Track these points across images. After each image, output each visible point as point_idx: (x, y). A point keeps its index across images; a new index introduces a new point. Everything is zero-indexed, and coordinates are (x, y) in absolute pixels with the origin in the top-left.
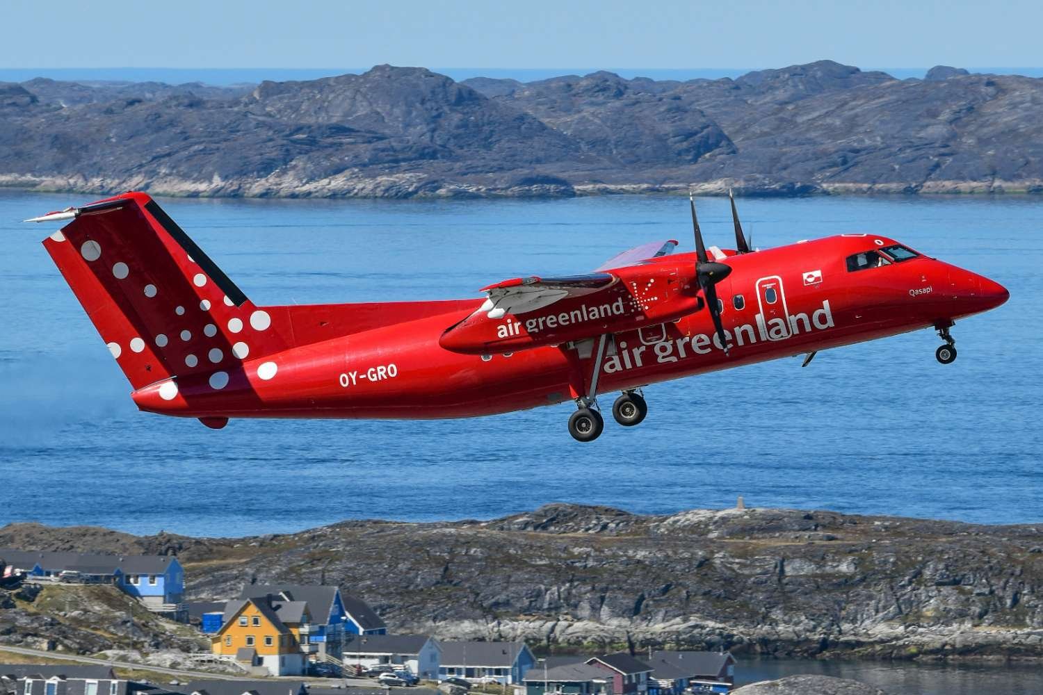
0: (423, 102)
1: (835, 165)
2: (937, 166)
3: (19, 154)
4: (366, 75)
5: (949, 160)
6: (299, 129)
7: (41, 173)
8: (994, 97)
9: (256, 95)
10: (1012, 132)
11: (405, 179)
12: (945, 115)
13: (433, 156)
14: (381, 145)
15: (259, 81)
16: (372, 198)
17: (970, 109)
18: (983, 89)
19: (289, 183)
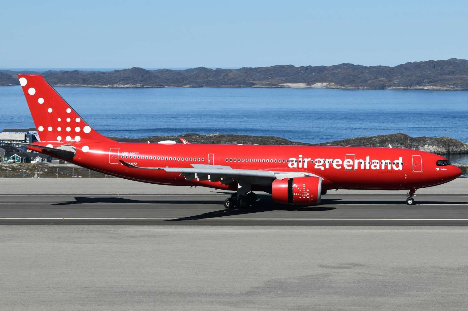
0: (141, 73)
1: (206, 83)
2: (222, 83)
3: (77, 81)
4: (131, 69)
5: (224, 82)
6: (121, 77)
7: (81, 84)
8: (230, 72)
9: (114, 72)
10: (233, 78)
11: (139, 85)
12: (222, 75)
13: (143, 81)
14: (134, 80)
15: (114, 70)
16: (133, 88)
17: (226, 74)
18: (228, 71)
19: (120, 86)
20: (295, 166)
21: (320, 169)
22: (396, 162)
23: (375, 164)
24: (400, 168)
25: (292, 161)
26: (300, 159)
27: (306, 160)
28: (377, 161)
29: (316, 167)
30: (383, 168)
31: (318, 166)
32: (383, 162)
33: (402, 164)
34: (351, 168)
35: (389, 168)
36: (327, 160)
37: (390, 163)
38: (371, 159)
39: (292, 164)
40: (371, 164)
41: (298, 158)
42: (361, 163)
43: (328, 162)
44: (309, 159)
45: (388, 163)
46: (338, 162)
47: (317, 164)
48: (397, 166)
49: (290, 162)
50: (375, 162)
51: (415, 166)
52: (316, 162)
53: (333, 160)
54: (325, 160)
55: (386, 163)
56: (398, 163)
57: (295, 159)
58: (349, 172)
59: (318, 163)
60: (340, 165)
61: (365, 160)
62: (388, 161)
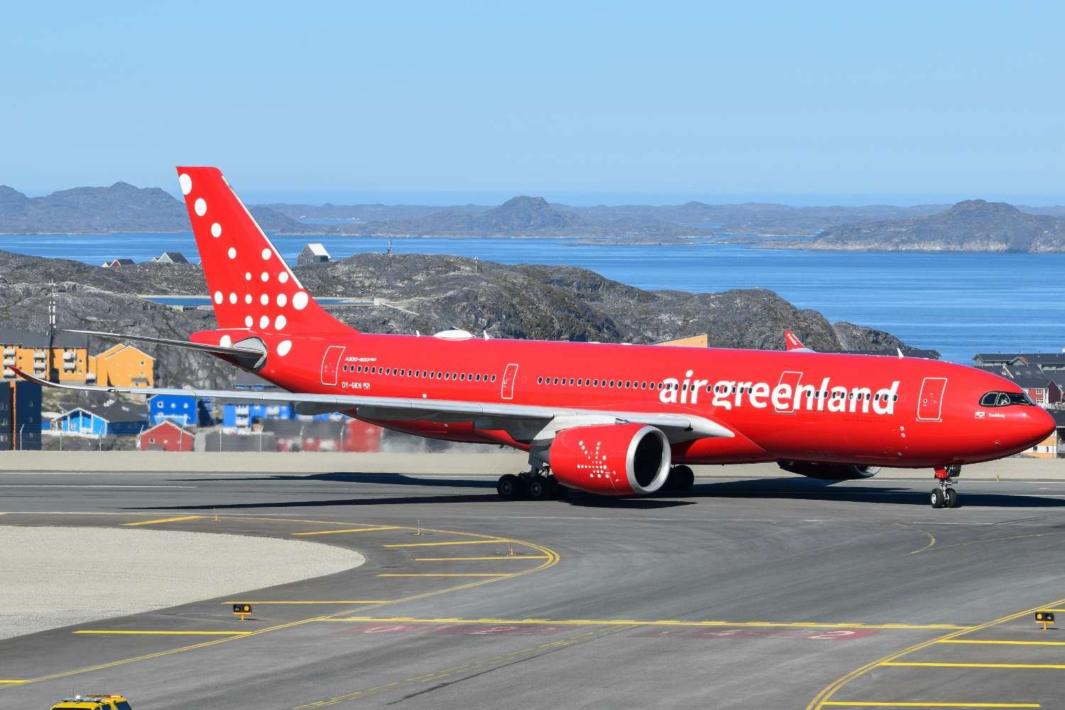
20: (673, 399)
21: (723, 408)
22: (881, 392)
23: (838, 398)
24: (890, 409)
25: (669, 386)
26: (687, 382)
27: (697, 384)
28: (843, 390)
29: (715, 403)
30: (853, 409)
31: (720, 399)
32: (856, 391)
33: (895, 398)
34: (786, 406)
35: (865, 409)
36: (741, 385)
37: (868, 395)
38: (830, 386)
39: (668, 395)
40: (830, 397)
41: (681, 378)
42: (809, 393)
43: (742, 389)
44: (704, 382)
45: (865, 397)
46: (761, 390)
47: (718, 395)
48: (883, 405)
49: (664, 387)
50: (839, 393)
51: (925, 405)
52: (718, 388)
53: (752, 386)
54: (736, 385)
55: (860, 396)
56: (886, 397)
57: (674, 381)
58: (782, 417)
59: (721, 392)
60: (764, 398)
61: (818, 387)
62: (866, 391)
